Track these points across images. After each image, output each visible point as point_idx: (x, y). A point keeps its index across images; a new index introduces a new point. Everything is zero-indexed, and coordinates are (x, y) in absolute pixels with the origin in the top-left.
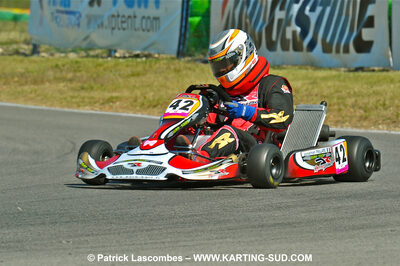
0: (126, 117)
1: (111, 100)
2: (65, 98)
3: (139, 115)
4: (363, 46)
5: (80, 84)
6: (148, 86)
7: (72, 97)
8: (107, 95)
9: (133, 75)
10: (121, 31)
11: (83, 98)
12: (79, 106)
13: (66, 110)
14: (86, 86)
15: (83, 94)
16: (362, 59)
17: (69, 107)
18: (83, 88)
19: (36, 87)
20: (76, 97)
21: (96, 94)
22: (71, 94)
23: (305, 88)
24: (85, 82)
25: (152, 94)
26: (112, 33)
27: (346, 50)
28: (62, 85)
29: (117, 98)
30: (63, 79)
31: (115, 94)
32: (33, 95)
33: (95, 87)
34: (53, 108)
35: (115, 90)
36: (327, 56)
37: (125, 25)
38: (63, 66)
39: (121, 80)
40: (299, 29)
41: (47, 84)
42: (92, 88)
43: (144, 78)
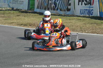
0: (16, 27)
1: (12, 23)
2: (2, 22)
3: (19, 27)
4: (68, 10)
6: (20, 19)
8: (11, 21)
9: (17, 16)
10: (15, 4)
11: (6, 22)
12: (5, 24)
13: (2, 25)
16: (68, 13)
21: (9, 21)
24: (6, 18)
25: (21, 21)
26: (13, 4)
28: (1, 18)
29: (13, 22)
31: (13, 21)
35: (13, 20)
36: (61, 11)
38: (2, 13)
39: (14, 17)
42: (8, 19)
43: (20, 17)
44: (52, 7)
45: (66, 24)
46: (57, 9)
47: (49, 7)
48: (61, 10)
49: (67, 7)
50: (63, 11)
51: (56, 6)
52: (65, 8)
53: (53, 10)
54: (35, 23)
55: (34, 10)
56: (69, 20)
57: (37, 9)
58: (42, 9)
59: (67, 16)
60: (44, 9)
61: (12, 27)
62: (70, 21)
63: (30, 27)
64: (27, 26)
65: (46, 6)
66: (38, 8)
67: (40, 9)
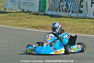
0: (27, 30)
2: (13, 24)
6: (32, 21)
8: (23, 24)
9: (28, 18)
10: (25, 6)
11: (17, 24)
12: (16, 26)
13: (13, 27)
14: (18, 21)
16: (80, 15)
18: (17, 22)
19: (6, 21)
20: (15, 24)
21: (20, 24)
24: (17, 20)
25: (33, 24)
26: (23, 6)
27: (77, 13)
30: (13, 19)
31: (24, 24)
32: (5, 23)
34: (10, 27)
35: (24, 22)
36: (73, 14)
38: (12, 15)
39: (26, 19)
41: (9, 20)
42: (19, 21)
43: (31, 19)
44: (64, 9)
45: (78, 26)
46: (69, 11)
48: (73, 12)
49: (79, 9)
50: (75, 13)
51: (67, 8)
52: (77, 10)
53: (65, 12)
54: (46, 26)
55: (45, 12)
56: (82, 22)
59: (79, 18)
60: (55, 11)
61: (24, 30)
62: (83, 24)
63: (42, 29)
64: (39, 28)
65: (57, 8)
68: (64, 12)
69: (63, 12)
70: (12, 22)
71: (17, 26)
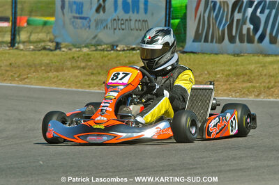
2: (79, 81)
5: (90, 71)
7: (85, 81)
10: (121, 31)
11: (93, 81)
12: (90, 87)
13: (80, 90)
14: (95, 72)
15: (93, 78)
17: (82, 88)
18: (92, 74)
19: (57, 74)
20: (87, 81)
22: (84, 78)
23: (257, 70)
24: (94, 69)
26: (114, 33)
28: (77, 71)
30: (78, 67)
32: (55, 80)
33: (102, 73)
34: (70, 89)
36: (273, 46)
37: (123, 27)
38: (78, 57)
40: (252, 27)
41: (66, 71)
42: (99, 73)
44: (245, 32)
46: (261, 39)
47: (234, 34)
53: (248, 42)
55: (183, 47)
57: (194, 41)
58: (212, 42)
60: (216, 42)
65: (223, 31)
66: (197, 38)
67: (206, 41)
68: (244, 42)
69: (242, 41)
70: (75, 76)
71: (91, 85)
